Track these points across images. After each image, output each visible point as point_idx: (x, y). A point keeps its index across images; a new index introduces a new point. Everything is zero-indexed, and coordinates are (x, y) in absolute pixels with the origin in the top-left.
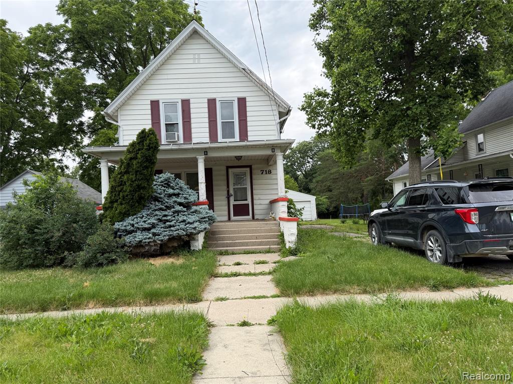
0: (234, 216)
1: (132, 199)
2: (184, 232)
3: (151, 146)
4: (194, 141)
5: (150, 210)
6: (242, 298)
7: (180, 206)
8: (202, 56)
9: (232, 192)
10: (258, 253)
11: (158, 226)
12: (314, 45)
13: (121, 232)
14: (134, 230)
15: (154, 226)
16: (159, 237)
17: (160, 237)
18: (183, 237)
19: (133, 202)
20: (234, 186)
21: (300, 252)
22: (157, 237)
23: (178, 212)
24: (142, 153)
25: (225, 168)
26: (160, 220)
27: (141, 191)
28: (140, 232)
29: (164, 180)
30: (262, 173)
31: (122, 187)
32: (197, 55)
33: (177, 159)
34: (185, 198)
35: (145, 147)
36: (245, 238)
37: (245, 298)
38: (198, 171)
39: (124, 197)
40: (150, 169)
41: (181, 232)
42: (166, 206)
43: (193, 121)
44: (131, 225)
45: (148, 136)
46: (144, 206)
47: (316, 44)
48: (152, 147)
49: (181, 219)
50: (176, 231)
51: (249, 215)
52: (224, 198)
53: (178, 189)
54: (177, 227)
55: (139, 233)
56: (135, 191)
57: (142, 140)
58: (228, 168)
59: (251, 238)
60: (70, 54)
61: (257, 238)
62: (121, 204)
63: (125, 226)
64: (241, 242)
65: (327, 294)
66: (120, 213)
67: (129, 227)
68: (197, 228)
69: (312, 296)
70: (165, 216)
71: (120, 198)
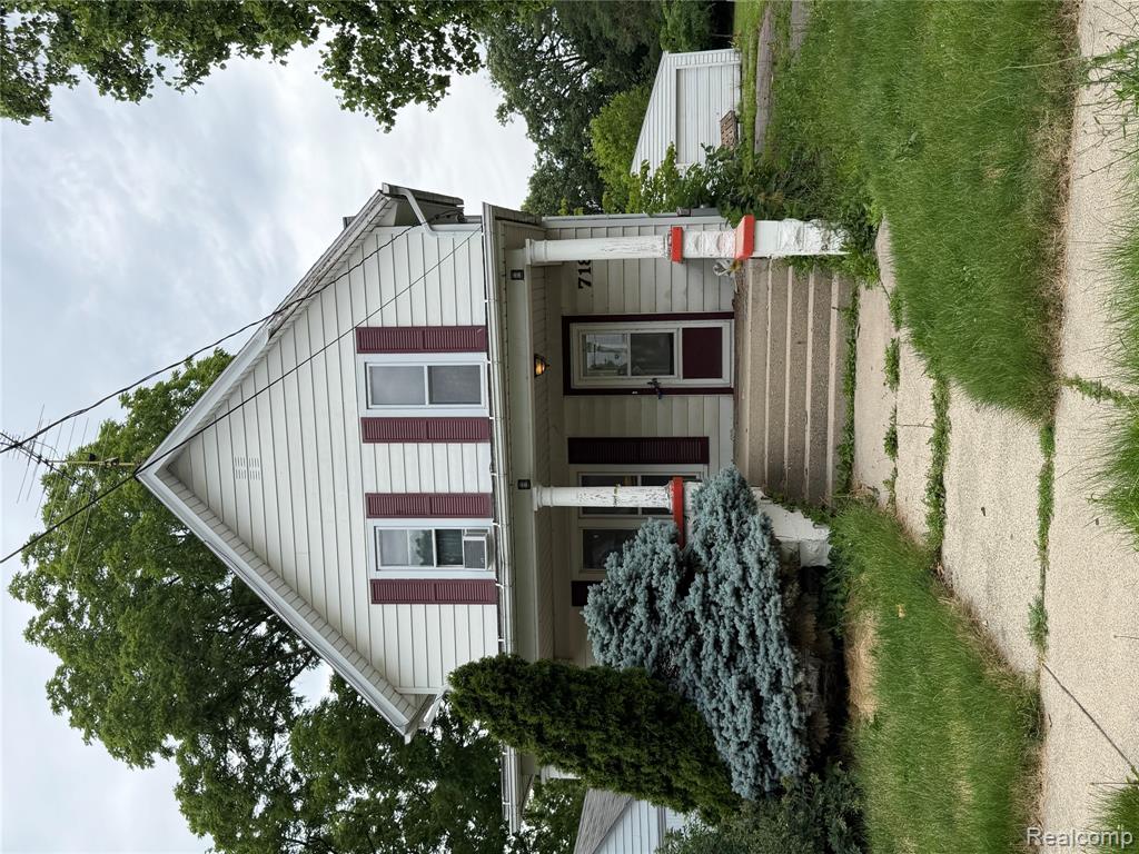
0: (721, 377)
1: (661, 739)
2: (773, 599)
3: (502, 686)
4: (486, 488)
5: (698, 684)
6: (1044, 559)
7: (688, 594)
8: (240, 453)
9: (643, 381)
10: (853, 350)
11: (750, 670)
12: (194, 85)
13: (763, 781)
14: (759, 744)
15: (748, 685)
16: (784, 674)
17: (787, 669)
18: (789, 603)
19: (672, 738)
20: (625, 374)
21: (863, 213)
22: (784, 680)
23: (706, 603)
24: (523, 712)
25: (570, 401)
26: (731, 661)
27: (638, 712)
28: (764, 725)
29: (604, 625)
30: (589, 284)
31: (624, 767)
32: (237, 468)
33: (540, 568)
34: (663, 571)
35: (507, 702)
36: (798, 381)
37: (1044, 548)
38: (579, 507)
39: (653, 763)
40: (573, 687)
41: (774, 608)
42: (688, 634)
43: (428, 488)
44: (742, 749)
45: (474, 691)
46: (684, 700)
47: (191, 81)
48: (507, 681)
49: (730, 602)
50: (767, 621)
51: (720, 329)
52: (661, 404)
53: (633, 589)
54: (755, 617)
55: (769, 731)
56: (637, 732)
57: (483, 708)
58: (568, 390)
59: (799, 360)
60: (255, 741)
61: (803, 342)
62: (676, 767)
63: (746, 766)
64: (813, 398)
65: (1061, 253)
66: (703, 773)
67: (749, 756)
68: (763, 555)
69: (1060, 309)
70: (717, 644)
71: (659, 771)
